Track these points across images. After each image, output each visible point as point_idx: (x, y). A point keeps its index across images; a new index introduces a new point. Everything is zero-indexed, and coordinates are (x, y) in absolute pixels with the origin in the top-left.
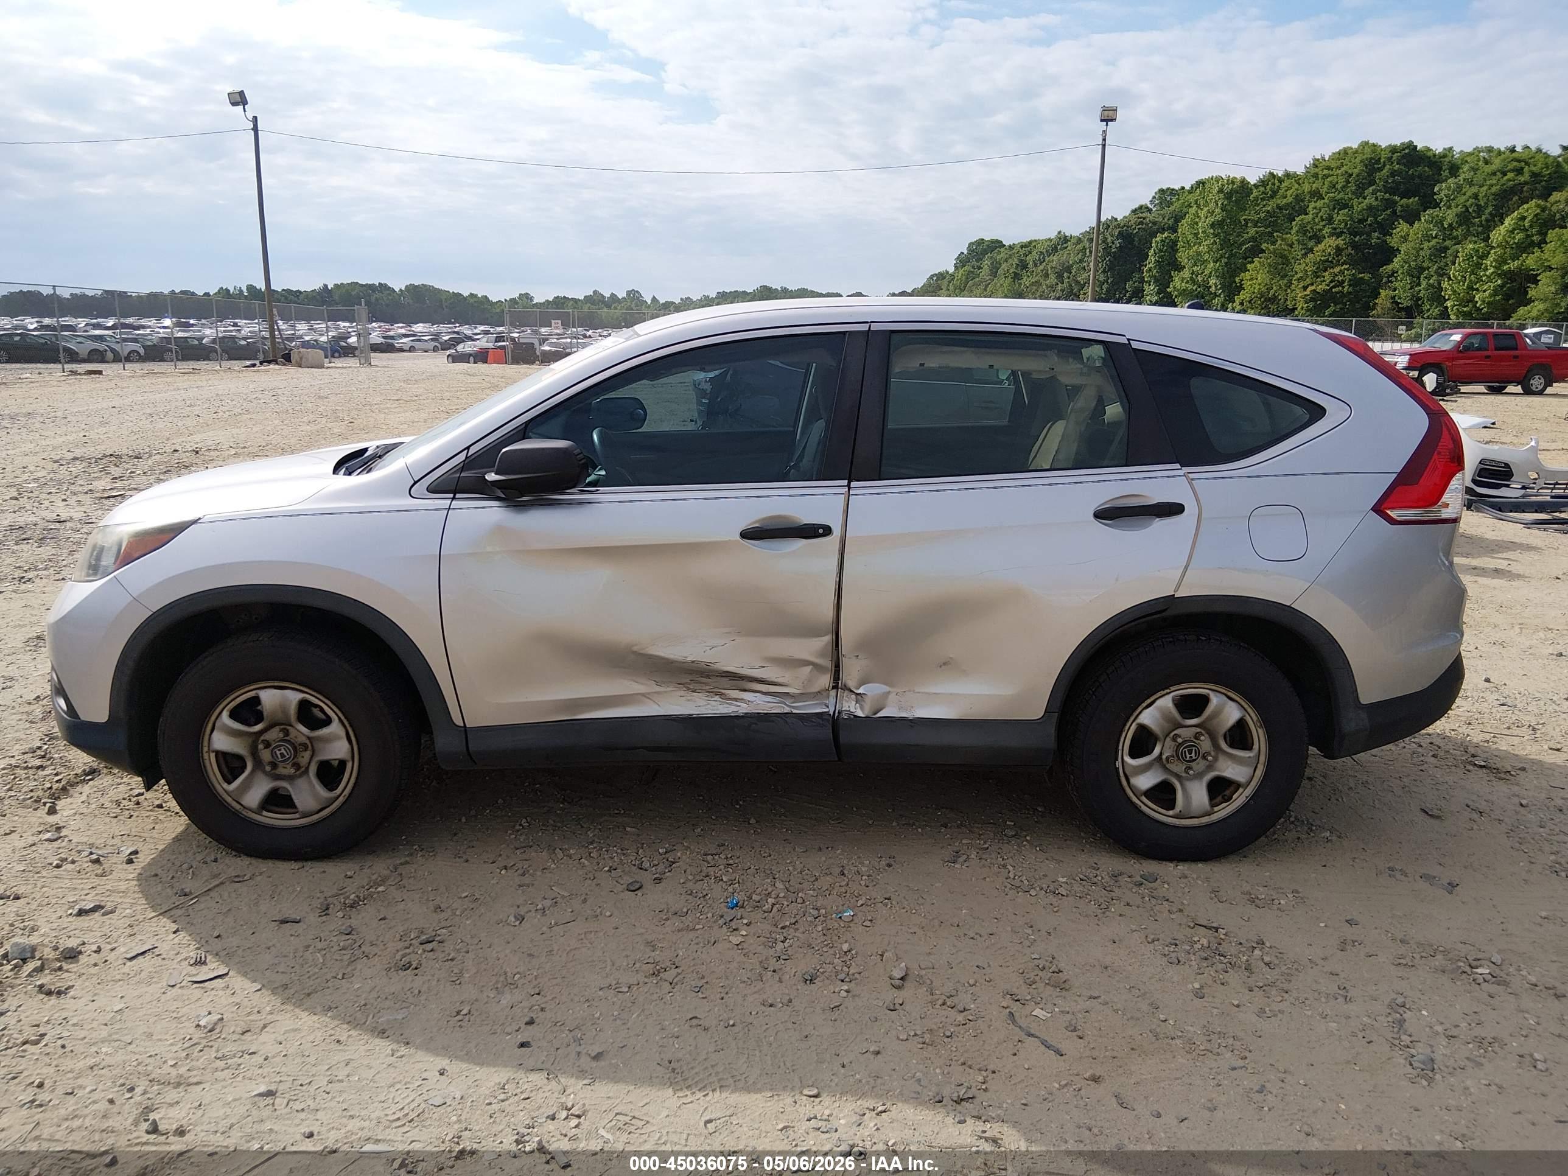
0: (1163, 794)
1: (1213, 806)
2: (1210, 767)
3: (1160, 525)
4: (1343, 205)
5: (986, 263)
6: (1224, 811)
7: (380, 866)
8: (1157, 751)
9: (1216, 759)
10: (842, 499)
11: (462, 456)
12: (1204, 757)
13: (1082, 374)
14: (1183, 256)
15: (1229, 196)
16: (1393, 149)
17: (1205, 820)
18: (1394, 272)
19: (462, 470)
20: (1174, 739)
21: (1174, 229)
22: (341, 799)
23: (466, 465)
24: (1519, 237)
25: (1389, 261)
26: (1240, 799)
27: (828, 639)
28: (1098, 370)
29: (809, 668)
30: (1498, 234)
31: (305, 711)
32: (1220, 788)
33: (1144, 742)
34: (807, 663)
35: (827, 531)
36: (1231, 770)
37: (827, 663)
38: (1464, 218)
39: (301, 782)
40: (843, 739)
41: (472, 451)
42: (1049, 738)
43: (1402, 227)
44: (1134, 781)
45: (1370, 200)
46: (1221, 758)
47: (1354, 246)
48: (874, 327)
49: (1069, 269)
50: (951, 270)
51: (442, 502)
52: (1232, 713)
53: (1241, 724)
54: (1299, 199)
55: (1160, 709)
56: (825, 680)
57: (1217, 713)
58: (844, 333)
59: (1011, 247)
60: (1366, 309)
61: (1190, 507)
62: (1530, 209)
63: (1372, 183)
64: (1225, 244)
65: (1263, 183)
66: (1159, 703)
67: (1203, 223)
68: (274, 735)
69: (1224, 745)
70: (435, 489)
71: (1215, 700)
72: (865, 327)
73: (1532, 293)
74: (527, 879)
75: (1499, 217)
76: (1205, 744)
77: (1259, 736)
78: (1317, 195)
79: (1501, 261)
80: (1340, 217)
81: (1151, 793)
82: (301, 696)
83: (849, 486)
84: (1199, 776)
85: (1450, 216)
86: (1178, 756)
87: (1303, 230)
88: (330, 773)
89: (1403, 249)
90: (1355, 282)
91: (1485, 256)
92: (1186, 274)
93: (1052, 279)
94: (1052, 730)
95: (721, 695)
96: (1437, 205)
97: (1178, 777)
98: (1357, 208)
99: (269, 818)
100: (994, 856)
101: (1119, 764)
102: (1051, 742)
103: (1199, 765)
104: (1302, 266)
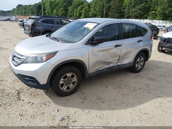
5: (21, 7)
8: (138, 63)
14: (46, 8)
15: (50, 2)
17: (140, 69)
21: (45, 5)
24: (80, 9)
25: (68, 11)
30: (78, 9)
38: (75, 6)
43: (69, 7)
44: (136, 66)
45: (66, 4)
47: (65, 9)
49: (32, 9)
50: (16, 8)
54: (58, 3)
59: (24, 6)
60: (67, 16)
62: (81, 6)
63: (66, 2)
64: (51, 7)
66: (139, 59)
67: (48, 5)
68: (67, 80)
69: (141, 62)
73: (82, 15)
75: (78, 7)
78: (60, 3)
79: (79, 12)
80: (63, 5)
82: (72, 74)
85: (74, 6)
87: (59, 7)
89: (69, 9)
90: (65, 13)
91: (77, 11)
92: (47, 11)
93: (30, 10)
96: (72, 5)
98: (64, 5)
102: (133, 64)
104: (60, 11)
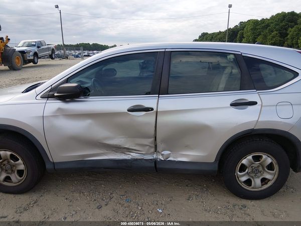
0: (248, 182)
1: (262, 185)
2: (262, 175)
3: (250, 108)
4: (277, 25)
5: (205, 37)
6: (265, 187)
7: (34, 196)
8: (247, 171)
9: (263, 173)
10: (156, 100)
11: (50, 88)
12: (260, 172)
13: (227, 63)
14: (245, 35)
15: (254, 23)
16: (289, 13)
17: (260, 189)
18: (288, 39)
19: (50, 92)
20: (252, 167)
21: (243, 30)
22: (24, 179)
23: (50, 91)
25: (287, 36)
26: (270, 184)
27: (153, 139)
28: (232, 62)
29: (148, 147)
31: (12, 156)
32: (264, 181)
33: (243, 168)
34: (147, 145)
35: (152, 109)
36: (268, 176)
37: (153, 146)
39: (13, 174)
40: (157, 166)
41: (53, 86)
42: (216, 167)
43: (290, 29)
44: (240, 179)
45: (284, 24)
46: (265, 173)
47: (280, 33)
48: (166, 50)
51: (44, 101)
52: (269, 161)
53: (271, 164)
54: (268, 24)
55: (248, 159)
56: (153, 150)
57: (265, 160)
58: (157, 52)
61: (259, 103)
63: (284, 20)
64: (253, 33)
65: (261, 21)
66: (248, 158)
67: (249, 29)
68: (5, 162)
69: (266, 170)
70: (42, 97)
71: (264, 157)
72: (164, 50)
74: (71, 204)
76: (261, 169)
77: (276, 167)
78: (272, 23)
80: (277, 27)
81: (245, 182)
82: (10, 153)
83: (159, 97)
84: (258, 177)
86: (252, 172)
87: (269, 30)
88: (20, 173)
89: (290, 33)
90: (280, 41)
92: (245, 39)
94: (217, 165)
95: (124, 153)
96: (297, 24)
97: (252, 177)
98: (281, 25)
99: (6, 183)
100: (200, 198)
101: (236, 174)
102: (216, 168)
103: (259, 174)
104: (269, 37)
